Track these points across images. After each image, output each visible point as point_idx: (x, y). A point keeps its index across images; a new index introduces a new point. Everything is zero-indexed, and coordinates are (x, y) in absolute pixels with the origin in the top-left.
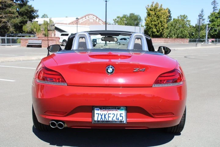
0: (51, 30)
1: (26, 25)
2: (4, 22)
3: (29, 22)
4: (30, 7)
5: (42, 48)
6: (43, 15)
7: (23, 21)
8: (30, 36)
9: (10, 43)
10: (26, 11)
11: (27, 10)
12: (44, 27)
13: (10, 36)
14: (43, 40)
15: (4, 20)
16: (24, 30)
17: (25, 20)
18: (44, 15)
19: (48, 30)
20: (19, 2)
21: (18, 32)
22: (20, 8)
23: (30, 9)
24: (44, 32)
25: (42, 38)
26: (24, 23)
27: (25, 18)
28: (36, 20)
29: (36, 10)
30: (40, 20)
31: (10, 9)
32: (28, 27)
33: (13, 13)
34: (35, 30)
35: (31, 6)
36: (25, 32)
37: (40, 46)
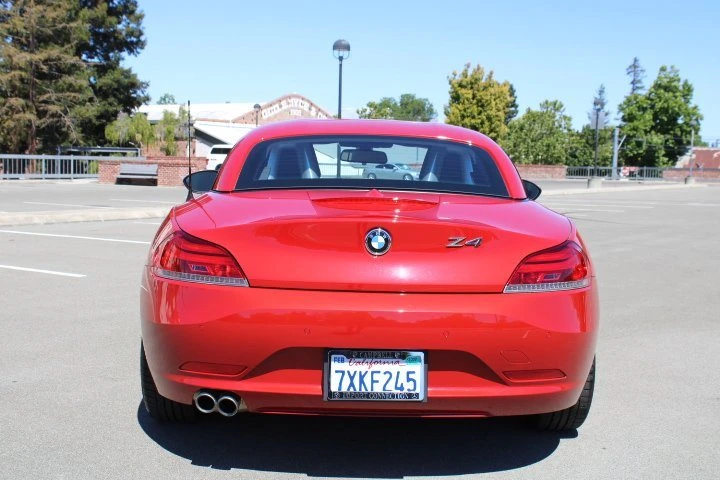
0: (184, 136)
1: (114, 122)
2: (53, 116)
3: (122, 116)
4: (127, 73)
5: (159, 187)
6: (163, 96)
7: (107, 111)
8: (124, 154)
9: (70, 172)
10: (116, 86)
11: (118, 82)
12: (164, 129)
13: (70, 153)
14: (160, 165)
15: (53, 108)
16: (108, 138)
17: (111, 109)
18: (166, 96)
19: (176, 139)
20: (96, 60)
21: (91, 143)
22: (100, 77)
23: (126, 81)
24: (164, 143)
25: (159, 158)
26: (109, 117)
27: (110, 104)
28: (143, 109)
29: (143, 83)
30: (153, 111)
31: (70, 79)
32: (119, 128)
33: (80, 90)
34: (138, 137)
35: (129, 71)
36: (110, 142)
37: (153, 182)
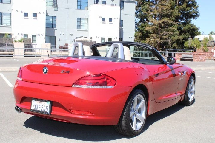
0: (211, 46)
1: (188, 41)
2: (165, 39)
3: (190, 40)
4: (192, 25)
5: (193, 61)
6: (211, 32)
7: (185, 37)
8: (190, 51)
10: (188, 29)
11: (189, 28)
12: (203, 43)
13: (171, 51)
15: (164, 37)
16: (185, 46)
17: (187, 37)
18: (212, 32)
19: (208, 46)
20: (183, 21)
21: (180, 47)
22: (184, 27)
23: (192, 28)
24: (202, 48)
26: (186, 39)
27: (187, 35)
28: (197, 37)
29: (198, 28)
30: (201, 38)
31: (171, 28)
32: (189, 43)
33: (174, 31)
34: (195, 46)
35: (193, 24)
36: (186, 47)
37: (191, 60)
